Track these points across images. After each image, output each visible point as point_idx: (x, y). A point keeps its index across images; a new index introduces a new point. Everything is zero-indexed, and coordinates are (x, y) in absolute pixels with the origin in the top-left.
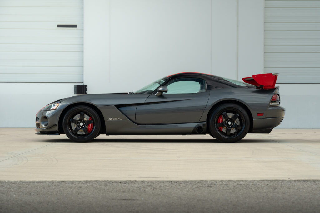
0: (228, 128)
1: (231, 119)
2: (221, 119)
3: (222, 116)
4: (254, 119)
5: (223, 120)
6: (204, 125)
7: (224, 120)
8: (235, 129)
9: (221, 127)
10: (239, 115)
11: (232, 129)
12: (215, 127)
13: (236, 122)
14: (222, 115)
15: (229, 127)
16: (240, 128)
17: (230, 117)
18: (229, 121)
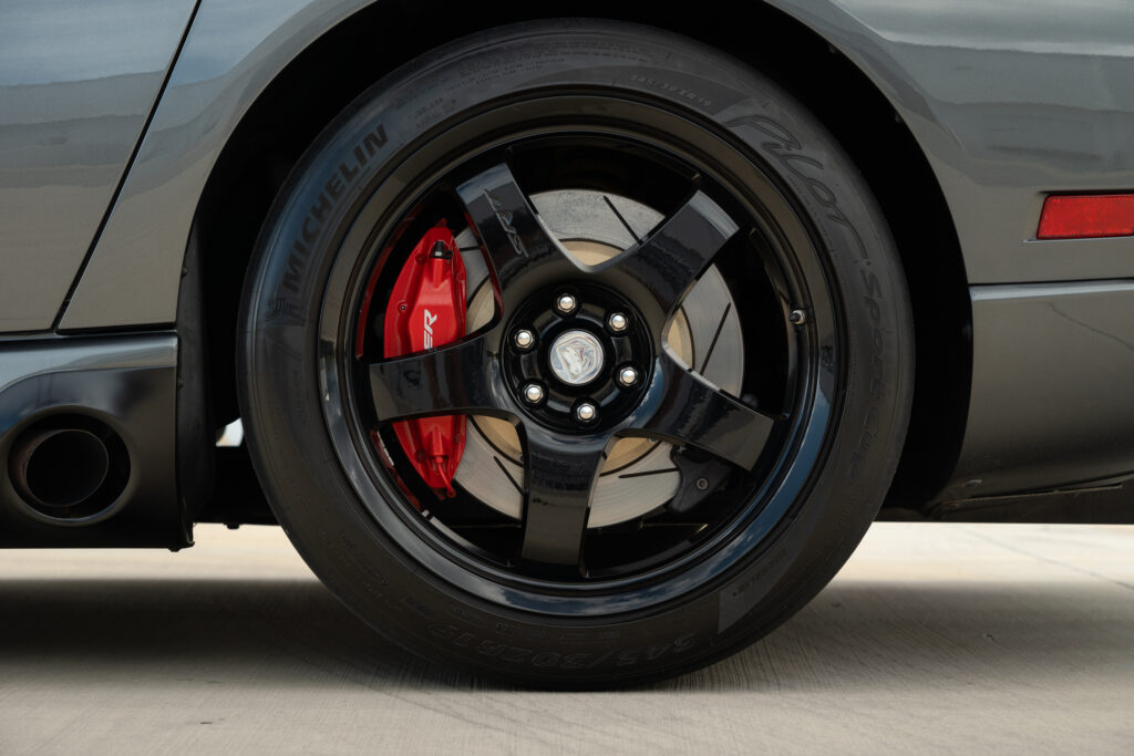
0: (544, 437)
1: (597, 292)
2: (435, 295)
3: (463, 239)
4: (977, 296)
5: (463, 304)
6: (137, 385)
7: (483, 311)
8: (661, 456)
9: (437, 429)
10: (727, 227)
11: (622, 450)
12: (334, 412)
13: (676, 345)
14: (458, 217)
15: (568, 425)
16: (744, 441)
17: (585, 259)
18: (570, 323)
